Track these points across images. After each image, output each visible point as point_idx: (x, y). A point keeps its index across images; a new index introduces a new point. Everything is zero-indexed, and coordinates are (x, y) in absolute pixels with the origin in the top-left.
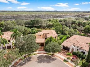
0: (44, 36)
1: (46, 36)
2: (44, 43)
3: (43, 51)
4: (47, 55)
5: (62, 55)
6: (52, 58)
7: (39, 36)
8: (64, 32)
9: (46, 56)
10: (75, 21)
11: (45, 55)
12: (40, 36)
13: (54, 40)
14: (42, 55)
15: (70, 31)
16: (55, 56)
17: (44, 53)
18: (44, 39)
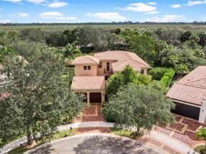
0: (102, 70)
1: (108, 68)
2: (103, 93)
3: (97, 119)
4: (113, 135)
5: (174, 137)
6: (137, 149)
7: (85, 68)
8: (164, 59)
9: (110, 143)
10: (187, 32)
11: (106, 135)
12: (89, 68)
13: (139, 80)
14: (95, 139)
15: (184, 56)
16: (146, 140)
17: (104, 130)
18: (103, 78)
